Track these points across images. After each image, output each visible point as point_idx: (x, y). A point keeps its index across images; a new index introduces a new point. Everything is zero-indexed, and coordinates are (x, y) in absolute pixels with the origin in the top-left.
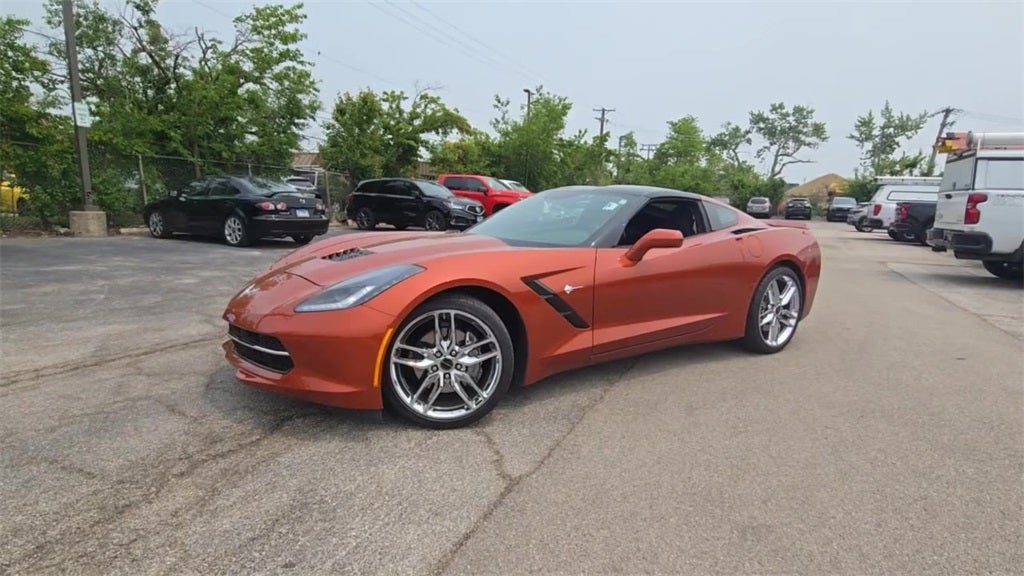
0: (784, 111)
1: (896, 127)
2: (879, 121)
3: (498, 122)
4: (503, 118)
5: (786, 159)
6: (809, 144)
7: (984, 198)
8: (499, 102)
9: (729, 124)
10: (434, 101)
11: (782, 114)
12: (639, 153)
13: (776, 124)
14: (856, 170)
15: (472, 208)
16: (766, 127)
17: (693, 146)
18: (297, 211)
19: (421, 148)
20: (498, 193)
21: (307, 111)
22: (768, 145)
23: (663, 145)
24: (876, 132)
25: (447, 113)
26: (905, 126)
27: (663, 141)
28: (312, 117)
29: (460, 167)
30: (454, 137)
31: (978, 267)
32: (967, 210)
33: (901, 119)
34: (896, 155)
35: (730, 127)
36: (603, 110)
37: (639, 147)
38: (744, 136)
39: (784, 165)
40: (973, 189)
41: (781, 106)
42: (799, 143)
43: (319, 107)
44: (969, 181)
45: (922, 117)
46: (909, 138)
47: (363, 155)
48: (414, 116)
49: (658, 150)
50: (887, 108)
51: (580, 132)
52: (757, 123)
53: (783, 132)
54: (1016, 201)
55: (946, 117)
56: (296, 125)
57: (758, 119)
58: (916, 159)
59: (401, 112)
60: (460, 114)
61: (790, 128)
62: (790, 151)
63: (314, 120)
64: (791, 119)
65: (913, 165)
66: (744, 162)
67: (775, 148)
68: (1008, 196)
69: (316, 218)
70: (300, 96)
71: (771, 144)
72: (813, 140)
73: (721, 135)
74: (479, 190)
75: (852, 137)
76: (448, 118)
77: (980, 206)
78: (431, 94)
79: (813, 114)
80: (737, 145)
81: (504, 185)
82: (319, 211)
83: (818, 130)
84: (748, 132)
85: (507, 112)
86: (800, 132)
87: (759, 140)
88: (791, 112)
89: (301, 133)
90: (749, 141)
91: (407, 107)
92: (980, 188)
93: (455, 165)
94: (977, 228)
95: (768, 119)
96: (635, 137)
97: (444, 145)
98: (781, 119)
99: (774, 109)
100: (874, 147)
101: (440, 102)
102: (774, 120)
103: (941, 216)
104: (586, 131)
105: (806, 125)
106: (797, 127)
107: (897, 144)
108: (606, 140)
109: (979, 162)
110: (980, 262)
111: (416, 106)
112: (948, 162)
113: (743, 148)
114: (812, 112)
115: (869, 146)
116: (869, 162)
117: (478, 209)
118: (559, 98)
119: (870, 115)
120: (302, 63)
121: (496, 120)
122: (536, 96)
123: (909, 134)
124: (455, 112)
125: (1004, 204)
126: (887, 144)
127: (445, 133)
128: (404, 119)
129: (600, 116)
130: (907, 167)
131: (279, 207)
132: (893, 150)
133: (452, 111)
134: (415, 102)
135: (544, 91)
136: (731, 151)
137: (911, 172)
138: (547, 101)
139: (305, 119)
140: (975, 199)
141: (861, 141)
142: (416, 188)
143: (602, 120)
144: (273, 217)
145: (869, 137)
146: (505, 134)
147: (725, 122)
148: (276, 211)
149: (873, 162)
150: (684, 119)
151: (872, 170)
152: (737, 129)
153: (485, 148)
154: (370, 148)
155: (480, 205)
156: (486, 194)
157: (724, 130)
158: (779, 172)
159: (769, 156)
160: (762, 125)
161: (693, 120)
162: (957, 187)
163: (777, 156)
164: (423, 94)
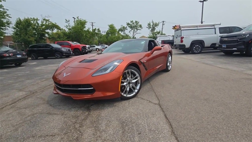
0: (133, 22)
1: (155, 25)
2: (152, 24)
3: (67, 26)
4: (69, 25)
5: (135, 33)
6: (139, 29)
7: (183, 38)
8: (67, 21)
9: (122, 25)
10: (48, 20)
11: (133, 23)
12: (102, 33)
13: (132, 25)
14: (149, 35)
15: (69, 50)
16: (130, 26)
17: (115, 31)
18: (17, 56)
19: (46, 34)
20: (74, 45)
21: (6, 24)
22: (131, 30)
23: (108, 31)
24: (151, 26)
25: (53, 24)
26: (156, 25)
27: (108, 30)
28: (8, 26)
29: (58, 39)
30: (55, 31)
31: (182, 51)
32: (181, 40)
33: (155, 23)
34: (155, 31)
35: (122, 26)
36: (92, 23)
37: (101, 32)
38: (126, 28)
39: (135, 34)
40: (181, 36)
41: (133, 21)
42: (137, 29)
43: (10, 23)
44: (180, 34)
45: (159, 23)
46: (157, 27)
47: (29, 38)
48: (42, 25)
49: (107, 32)
50: (153, 21)
51: (88, 28)
52: (128, 25)
53: (134, 27)
54: (189, 38)
55: (163, 23)
56: (2, 29)
57: (128, 24)
58: (159, 32)
59: (38, 24)
60: (57, 24)
61: (135, 26)
62: (136, 31)
63: (9, 27)
64: (135, 24)
65: (159, 33)
66: (127, 34)
67: (133, 31)
68: (187, 37)
69: (24, 57)
70: (3, 19)
71: (132, 30)
72: (140, 28)
73: (121, 28)
74: (68, 45)
75: (147, 27)
76: (54, 25)
77: (183, 39)
78: (47, 19)
79: (139, 23)
80: (125, 30)
81: (74, 43)
82: (24, 55)
83: (141, 26)
84: (126, 27)
85: (69, 23)
86: (137, 27)
87: (129, 29)
88: (135, 22)
89: (4, 31)
90: (127, 29)
91: (40, 22)
92: (182, 36)
93: (57, 39)
94: (183, 43)
95: (130, 24)
96: (100, 29)
97: (53, 33)
98: (133, 24)
99: (131, 22)
100: (151, 30)
101: (50, 21)
102: (132, 24)
103: (175, 42)
104: (90, 28)
105: (138, 25)
106: (136, 26)
107: (155, 29)
108: (95, 30)
109: (182, 31)
110: (182, 50)
111: (42, 22)
112: (175, 31)
113: (126, 31)
114: (139, 22)
115: (150, 29)
116: (151, 33)
117: (70, 50)
118: (84, 20)
119: (150, 22)
120: (3, 9)
121: (67, 25)
122: (77, 19)
123: (157, 26)
124: (55, 24)
125: (186, 39)
126: (153, 29)
127: (53, 30)
128: (39, 26)
129: (92, 24)
130: (158, 33)
131: (10, 55)
132: (155, 30)
133: (54, 23)
134: (42, 21)
135: (79, 18)
136: (124, 32)
137: (159, 34)
138: (80, 20)
139: (5, 27)
140: (182, 38)
141: (149, 28)
142: (51, 46)
143: (92, 25)
144: (8, 58)
145: (150, 28)
146: (70, 29)
147: (121, 25)
148: (9, 56)
149: (152, 33)
150: (111, 25)
151: (152, 34)
152: (124, 27)
153: (65, 34)
154: (30, 35)
155: (71, 49)
156: (71, 46)
157: (121, 27)
158: (134, 36)
159: (132, 32)
160: (129, 26)
161: (113, 25)
162: (178, 36)
163: (133, 32)
164: (44, 18)
